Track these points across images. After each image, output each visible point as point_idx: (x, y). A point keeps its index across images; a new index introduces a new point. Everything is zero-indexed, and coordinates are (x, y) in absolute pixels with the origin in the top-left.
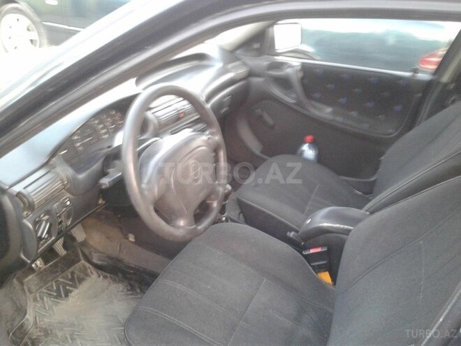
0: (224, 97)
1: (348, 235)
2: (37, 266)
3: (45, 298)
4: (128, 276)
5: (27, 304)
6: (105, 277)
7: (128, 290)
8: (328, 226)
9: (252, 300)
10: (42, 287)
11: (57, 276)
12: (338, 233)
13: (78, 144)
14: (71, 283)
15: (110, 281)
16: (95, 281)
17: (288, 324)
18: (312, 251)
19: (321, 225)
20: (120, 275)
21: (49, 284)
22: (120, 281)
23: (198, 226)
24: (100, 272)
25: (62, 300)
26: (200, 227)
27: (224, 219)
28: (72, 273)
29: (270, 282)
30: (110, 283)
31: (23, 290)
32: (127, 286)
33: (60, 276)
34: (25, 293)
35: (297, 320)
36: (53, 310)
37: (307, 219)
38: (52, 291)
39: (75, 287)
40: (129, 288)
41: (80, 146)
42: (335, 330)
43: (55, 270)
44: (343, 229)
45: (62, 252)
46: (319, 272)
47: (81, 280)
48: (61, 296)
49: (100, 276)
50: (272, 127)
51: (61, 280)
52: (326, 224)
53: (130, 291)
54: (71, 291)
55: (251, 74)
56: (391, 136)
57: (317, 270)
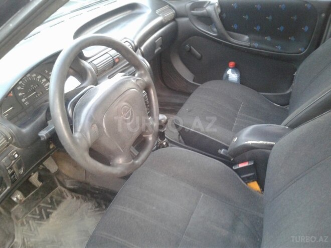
0: (156, 39)
1: (271, 149)
2: (17, 199)
3: (30, 222)
4: (95, 195)
5: (14, 230)
6: (78, 198)
7: (96, 207)
8: (252, 144)
9: (192, 214)
10: (26, 213)
11: (40, 202)
12: (262, 148)
13: (23, 100)
14: (50, 206)
15: (82, 200)
16: (70, 202)
17: (225, 233)
18: (241, 166)
19: (246, 143)
20: (89, 195)
21: (33, 210)
22: (90, 200)
23: (136, 160)
24: (73, 194)
25: (45, 221)
26: (137, 162)
27: (164, 143)
28: (51, 198)
29: (206, 195)
30: (81, 202)
31: (11, 218)
32: (95, 204)
33: (42, 202)
34: (12, 221)
35: (233, 228)
36: (38, 231)
37: (234, 137)
38: (36, 215)
39: (55, 209)
40: (97, 205)
41: (25, 102)
42: (267, 237)
43: (37, 197)
44: (266, 145)
45: (38, 184)
46: (249, 182)
47: (59, 203)
48: (43, 218)
49: (73, 197)
50: (200, 59)
51: (42, 205)
52: (251, 142)
53: (97, 207)
54: (51, 213)
55: (177, 16)
56: (302, 54)
57: (246, 181)
